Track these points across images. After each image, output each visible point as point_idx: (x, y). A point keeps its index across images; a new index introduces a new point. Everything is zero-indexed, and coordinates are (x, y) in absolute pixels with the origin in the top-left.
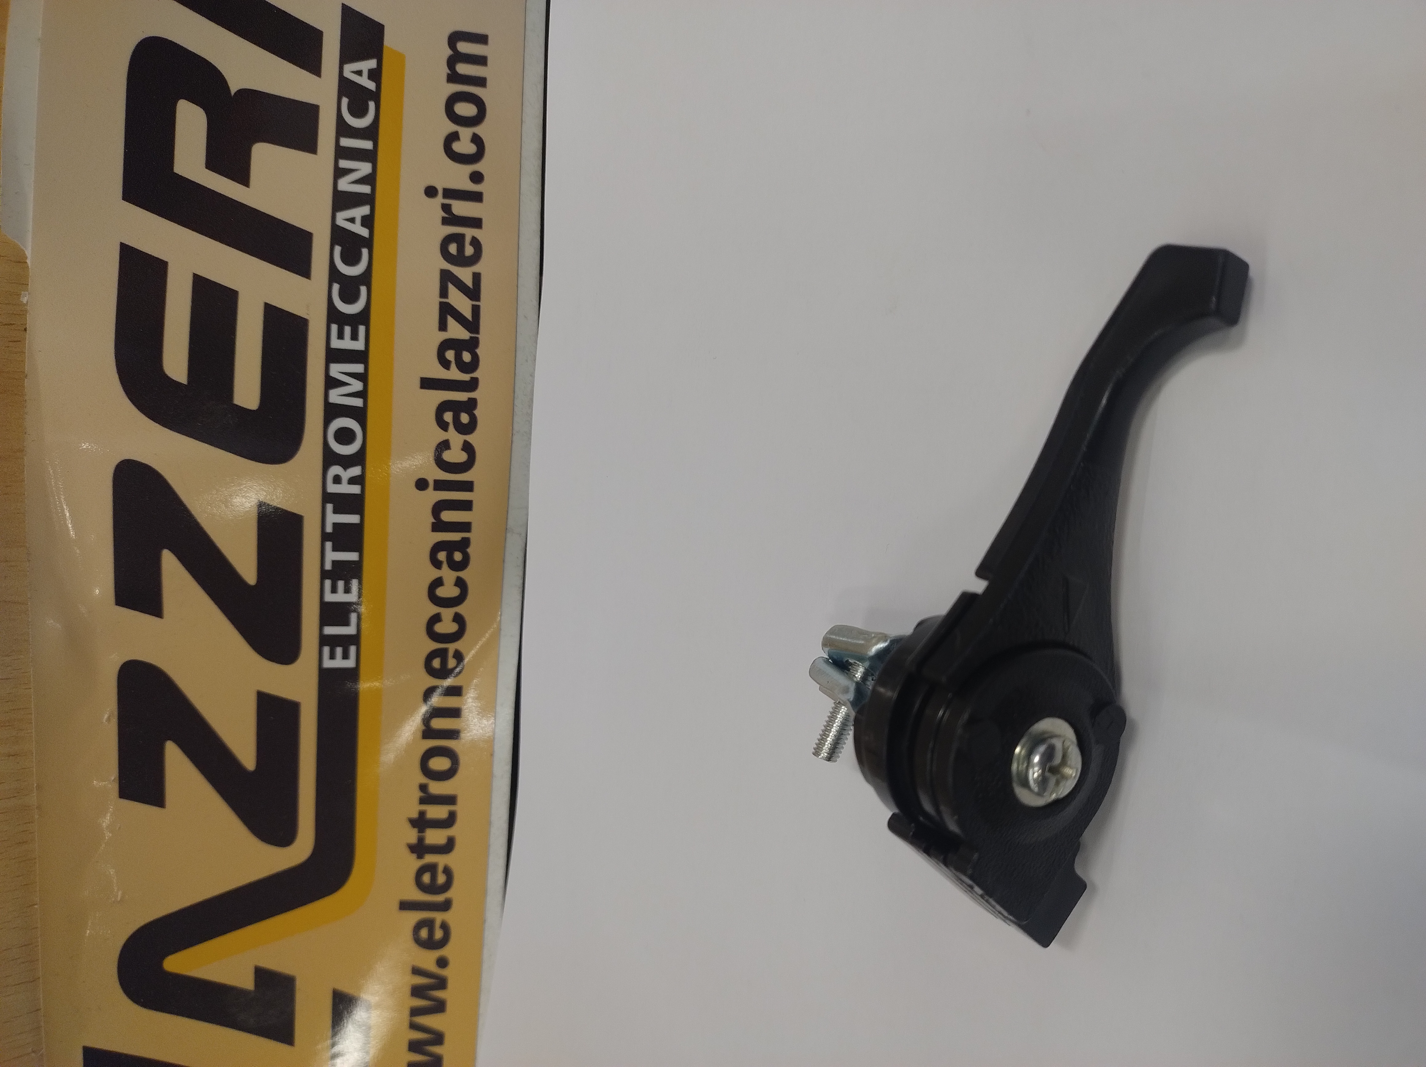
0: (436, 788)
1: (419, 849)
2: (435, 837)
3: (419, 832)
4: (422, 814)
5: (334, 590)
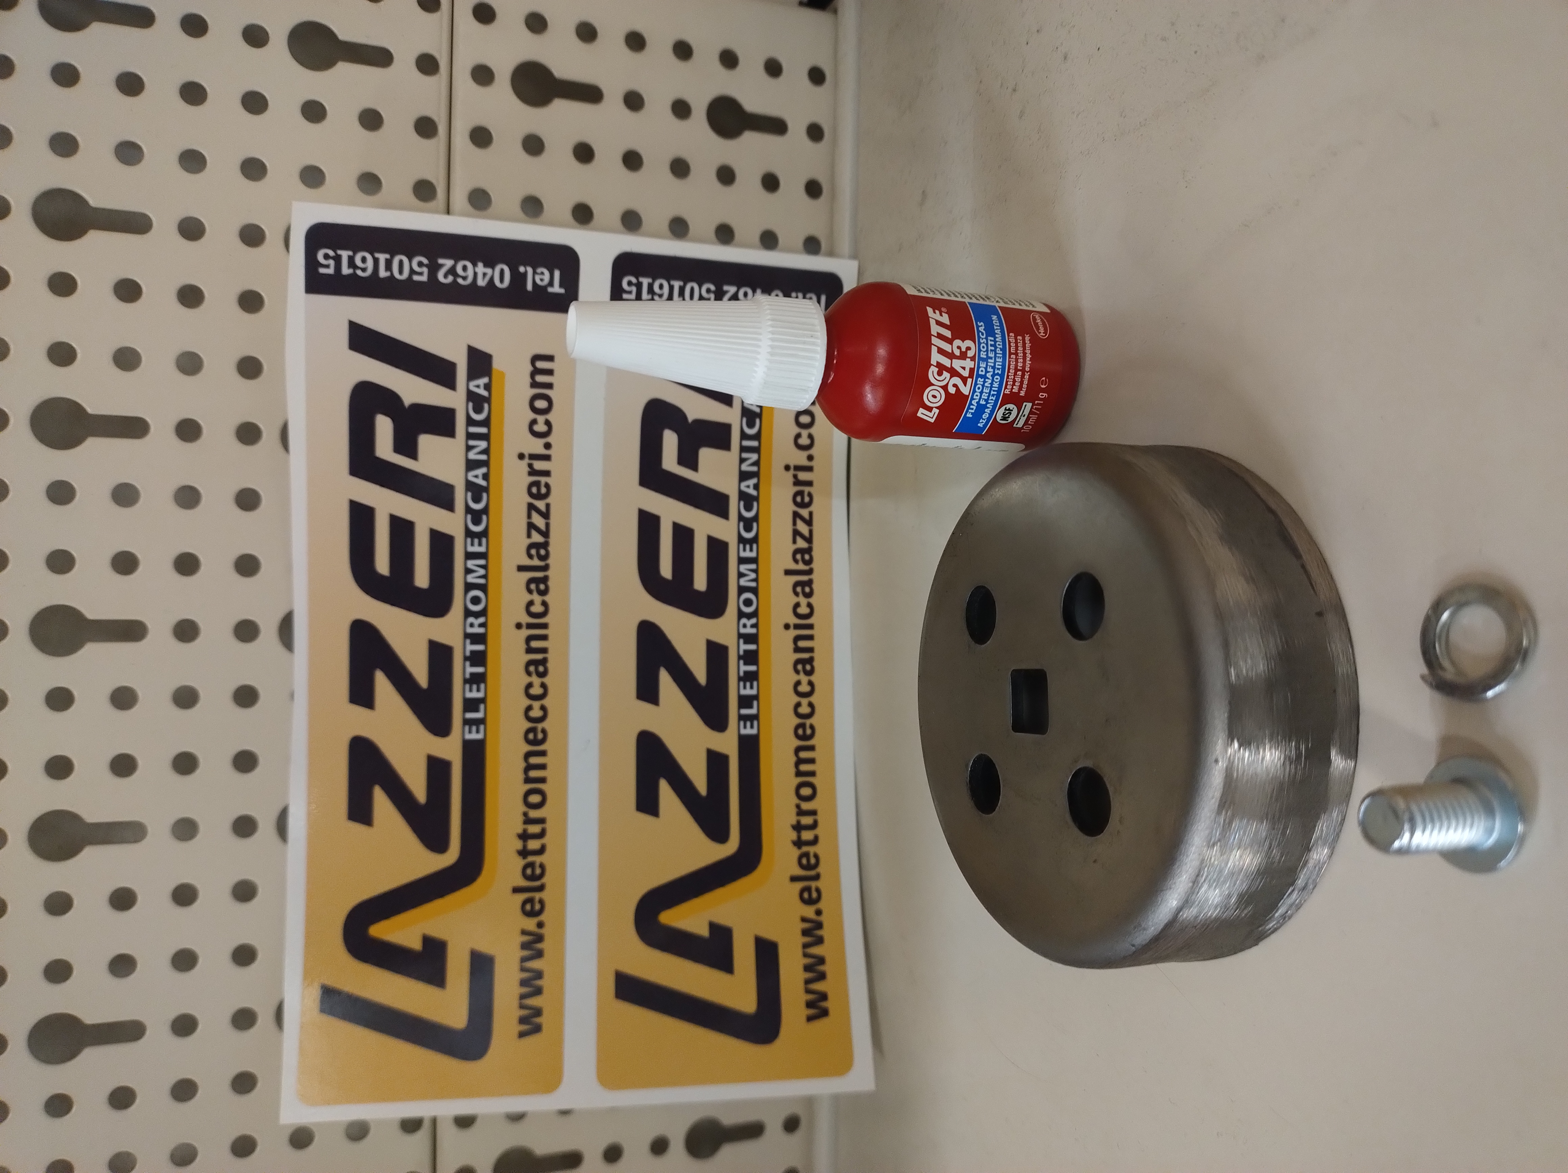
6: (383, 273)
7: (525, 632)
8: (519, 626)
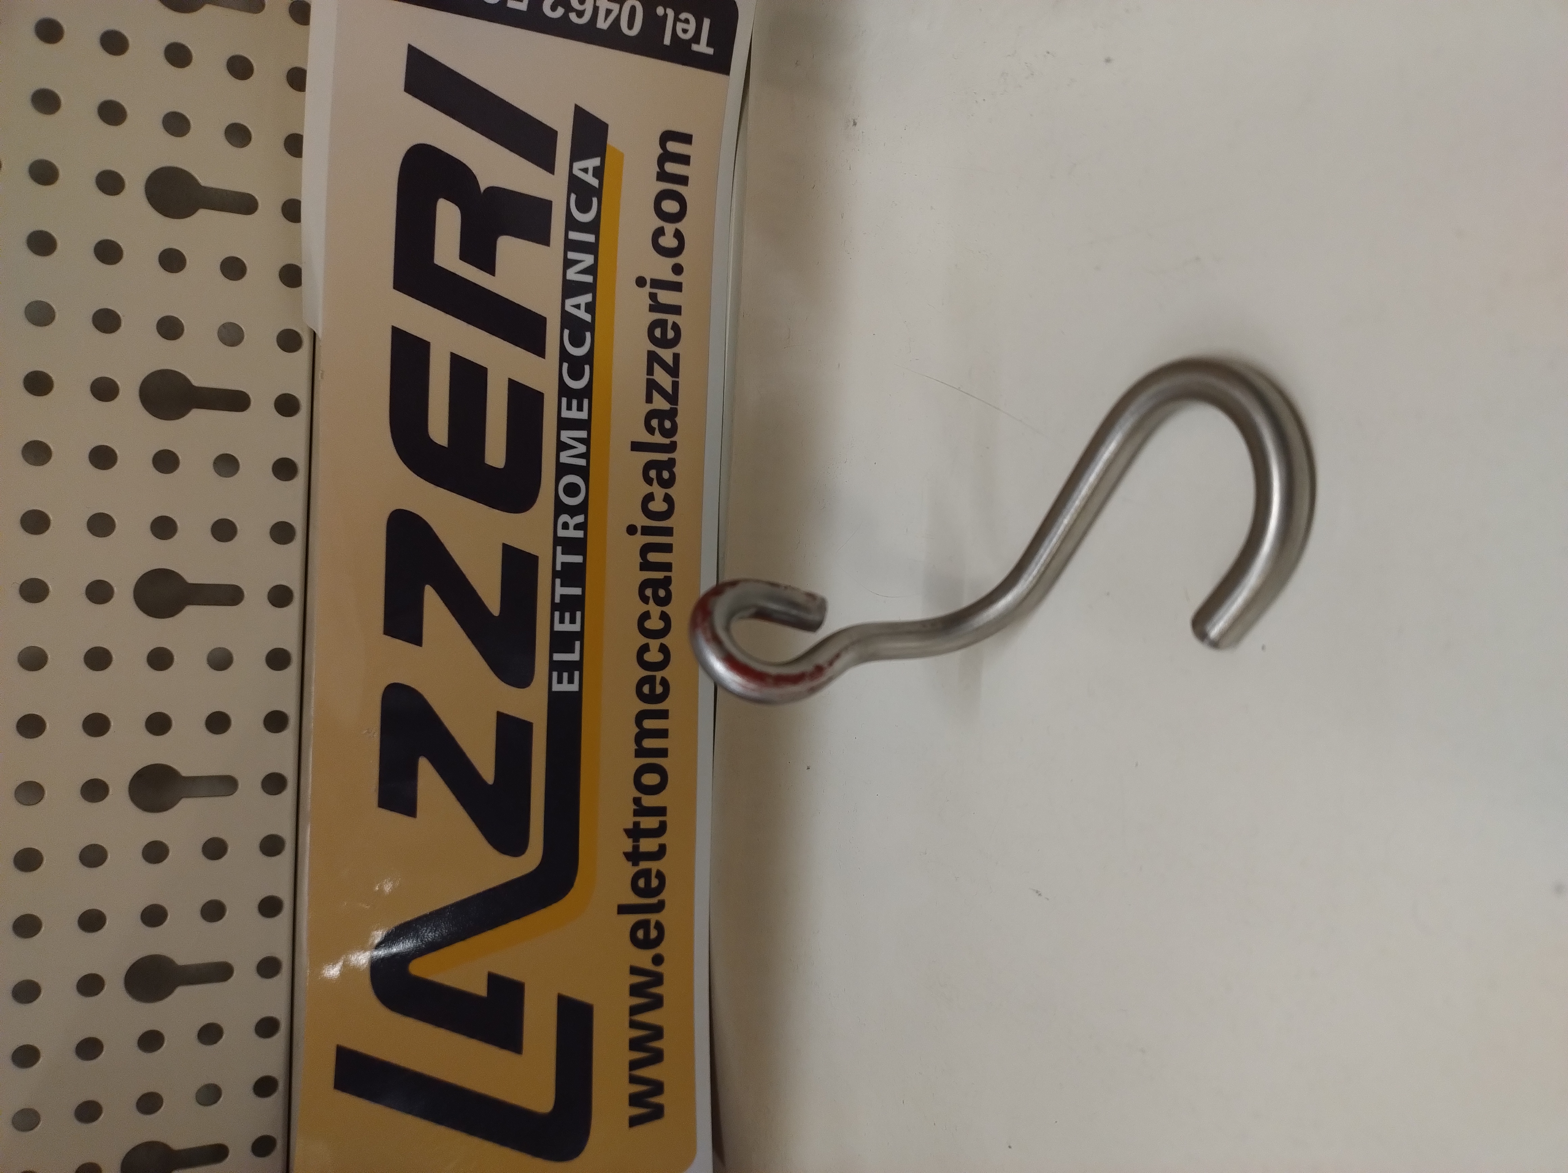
0: (648, 801)
1: (634, 856)
2: (648, 845)
3: (634, 842)
4: (636, 824)
5: (562, 621)
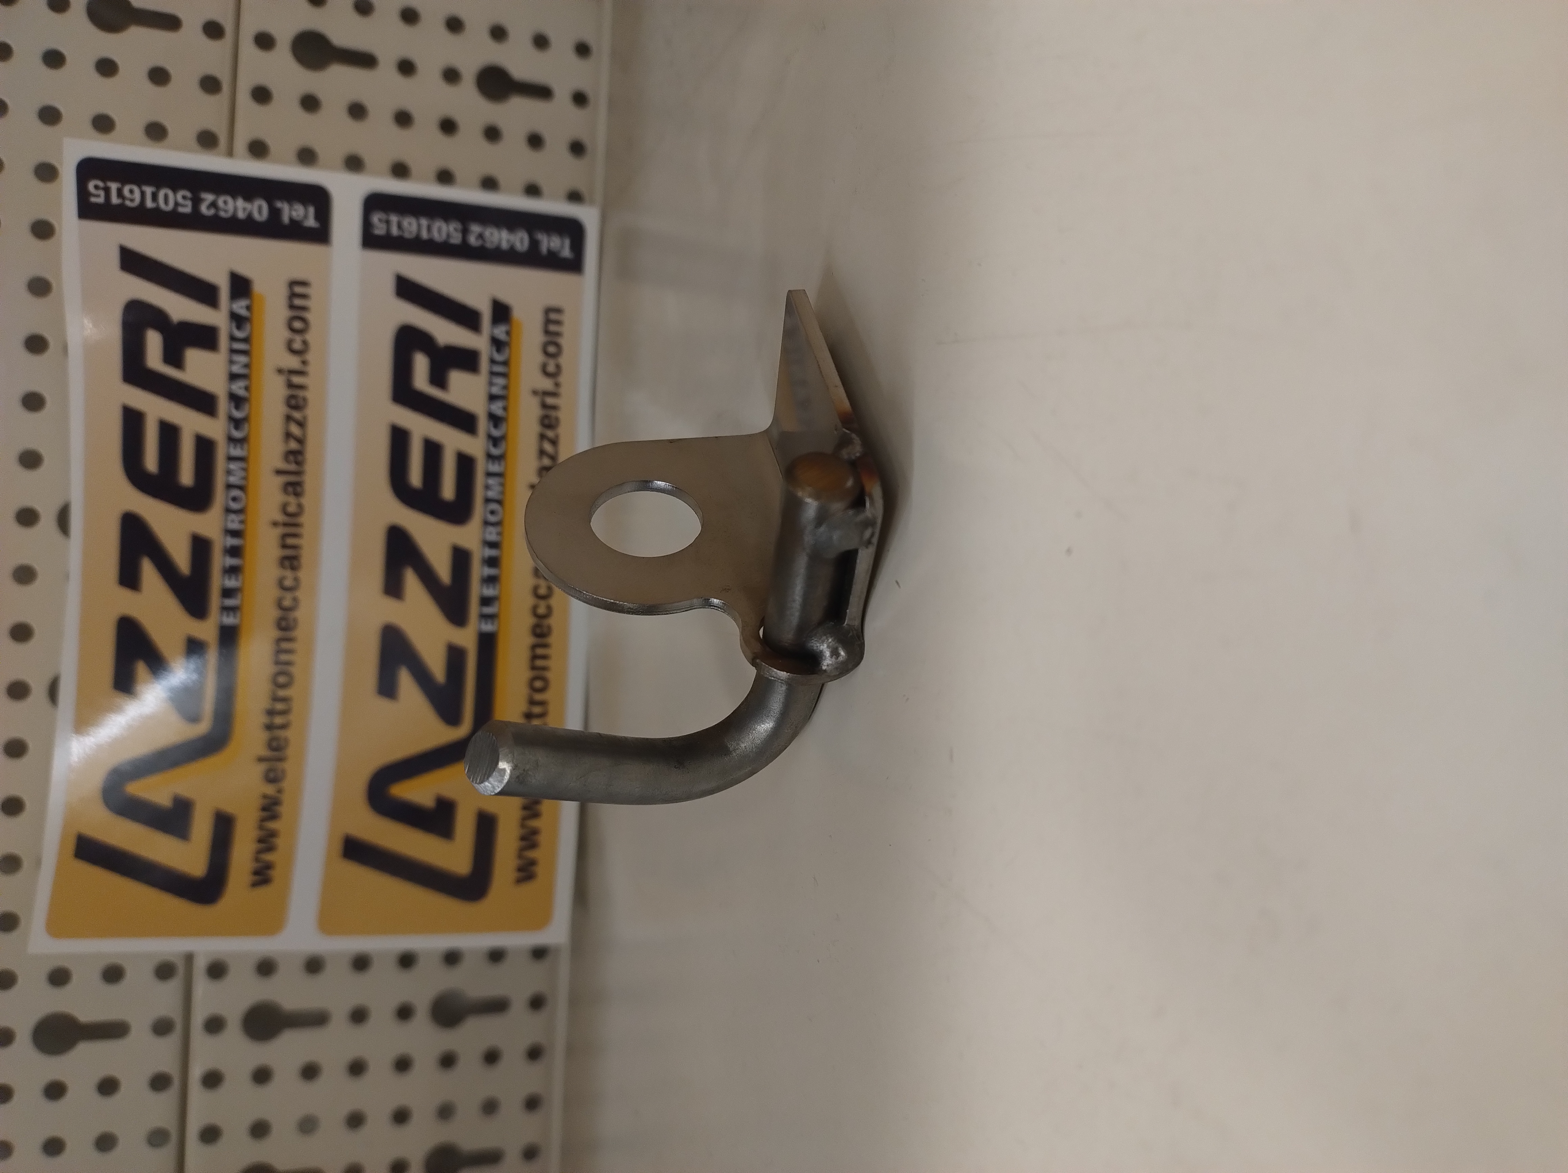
6: (149, 204)
7: (280, 530)
8: (275, 524)
